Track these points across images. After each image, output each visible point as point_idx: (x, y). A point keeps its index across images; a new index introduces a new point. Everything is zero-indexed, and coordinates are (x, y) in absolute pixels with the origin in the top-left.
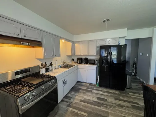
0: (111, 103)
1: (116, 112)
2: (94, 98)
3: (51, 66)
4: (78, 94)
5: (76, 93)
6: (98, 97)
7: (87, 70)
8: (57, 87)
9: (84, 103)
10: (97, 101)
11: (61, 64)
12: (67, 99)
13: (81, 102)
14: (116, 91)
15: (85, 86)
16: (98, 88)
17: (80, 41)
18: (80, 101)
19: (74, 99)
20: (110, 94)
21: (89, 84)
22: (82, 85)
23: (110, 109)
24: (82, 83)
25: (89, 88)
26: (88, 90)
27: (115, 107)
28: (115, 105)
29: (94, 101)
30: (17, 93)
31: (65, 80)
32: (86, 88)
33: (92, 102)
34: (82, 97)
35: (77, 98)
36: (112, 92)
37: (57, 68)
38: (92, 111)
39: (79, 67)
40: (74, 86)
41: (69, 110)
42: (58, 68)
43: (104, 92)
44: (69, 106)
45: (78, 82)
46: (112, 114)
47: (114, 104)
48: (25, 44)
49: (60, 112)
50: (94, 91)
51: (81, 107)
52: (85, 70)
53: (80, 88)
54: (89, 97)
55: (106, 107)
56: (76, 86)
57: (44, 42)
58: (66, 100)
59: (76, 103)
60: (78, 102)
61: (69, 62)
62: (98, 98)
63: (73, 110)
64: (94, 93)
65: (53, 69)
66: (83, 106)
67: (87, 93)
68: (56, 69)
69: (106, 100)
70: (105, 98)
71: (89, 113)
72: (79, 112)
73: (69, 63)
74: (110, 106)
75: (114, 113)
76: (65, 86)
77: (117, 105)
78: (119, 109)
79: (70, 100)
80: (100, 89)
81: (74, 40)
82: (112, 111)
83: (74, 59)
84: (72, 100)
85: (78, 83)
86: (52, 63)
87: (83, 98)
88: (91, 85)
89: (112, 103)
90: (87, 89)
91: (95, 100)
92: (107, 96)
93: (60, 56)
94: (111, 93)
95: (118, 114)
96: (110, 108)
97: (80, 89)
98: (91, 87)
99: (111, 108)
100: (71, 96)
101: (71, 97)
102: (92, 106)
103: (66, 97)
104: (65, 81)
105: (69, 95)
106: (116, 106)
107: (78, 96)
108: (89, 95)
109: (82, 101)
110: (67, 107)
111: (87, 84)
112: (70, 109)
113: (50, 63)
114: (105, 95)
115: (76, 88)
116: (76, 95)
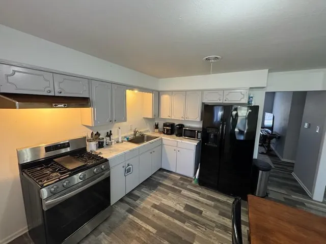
0: (208, 219)
1: (211, 238)
2: (179, 204)
3: (108, 138)
4: (153, 194)
5: (150, 190)
6: (188, 204)
7: (178, 149)
8: (110, 177)
9: (157, 211)
10: (183, 211)
11: (130, 134)
12: (132, 198)
13: (152, 209)
14: (229, 198)
15: (171, 179)
16: (195, 186)
17: (170, 91)
18: (152, 206)
19: (143, 200)
20: (213, 203)
21: (179, 177)
22: (166, 177)
23: (201, 230)
24: (168, 173)
25: (179, 184)
26: (174, 188)
27: (212, 228)
28: (214, 225)
29: (176, 211)
30: (41, 181)
31: (128, 165)
32: (172, 183)
33: (173, 211)
34: (158, 199)
35: (149, 200)
36: (220, 199)
37: (120, 141)
38: (167, 227)
39: (164, 142)
40: (150, 177)
41: (129, 218)
42: (122, 141)
43: (203, 196)
44: (130, 211)
45: (161, 170)
46: (201, 240)
47: (214, 222)
48: (59, 106)
49: (113, 219)
50: (184, 192)
51: (150, 217)
52: (175, 148)
53: (160, 182)
54: (172, 202)
55: (196, 226)
56: (155, 176)
57: (93, 98)
58: (128, 200)
59: (144, 208)
60: (149, 207)
61: (148, 129)
62: (187, 207)
63: (134, 220)
64: (183, 195)
65: (112, 143)
66: (154, 215)
67: (170, 194)
68: (118, 142)
69: (201, 212)
70: (202, 209)
71: (160, 230)
72: (144, 225)
73: (148, 131)
74: (204, 225)
75: (205, 238)
76: (129, 176)
77: (219, 225)
78: (218, 233)
79: (135, 201)
80: (199, 189)
81: (160, 89)
82: (205, 235)
83: (158, 124)
84: (138, 202)
85: (160, 173)
86: (111, 131)
87: (160, 202)
88: (185, 178)
89: (211, 221)
90: (173, 186)
91: (180, 210)
92: (207, 205)
93: (125, 120)
94: (218, 201)
95: (212, 241)
96: (201, 228)
97: (160, 184)
98: (182, 184)
99: (204, 230)
100: (139, 195)
101: (139, 197)
102: (171, 219)
103: (130, 195)
104: (129, 167)
105: (137, 193)
106: (217, 226)
107: (151, 196)
108: (173, 199)
109: (155, 206)
110: (127, 213)
111: (176, 176)
112: (131, 216)
113: (108, 133)
114: (202, 203)
115: (153, 181)
116: (148, 195)
